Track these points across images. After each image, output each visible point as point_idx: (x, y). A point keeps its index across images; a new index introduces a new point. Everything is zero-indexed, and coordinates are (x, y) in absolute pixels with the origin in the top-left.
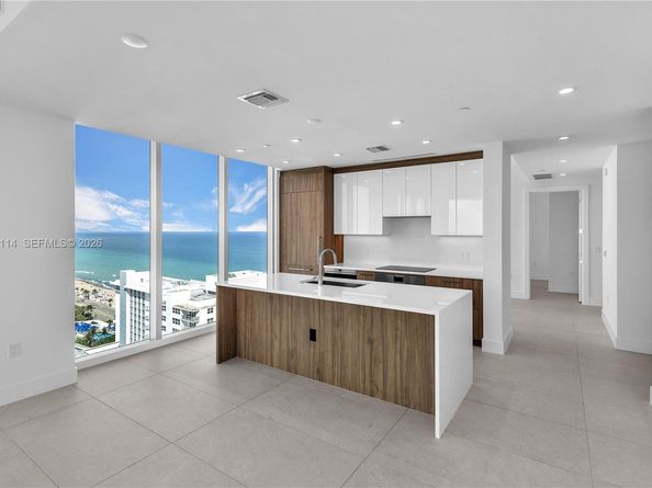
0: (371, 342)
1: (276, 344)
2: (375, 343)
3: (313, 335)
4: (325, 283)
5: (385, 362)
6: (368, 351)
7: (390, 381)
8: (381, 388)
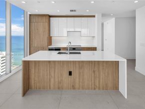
0: (94, 72)
1: (52, 80)
2: (96, 72)
3: (70, 73)
4: (71, 53)
5: (99, 78)
6: (93, 75)
7: (101, 83)
8: (98, 86)
